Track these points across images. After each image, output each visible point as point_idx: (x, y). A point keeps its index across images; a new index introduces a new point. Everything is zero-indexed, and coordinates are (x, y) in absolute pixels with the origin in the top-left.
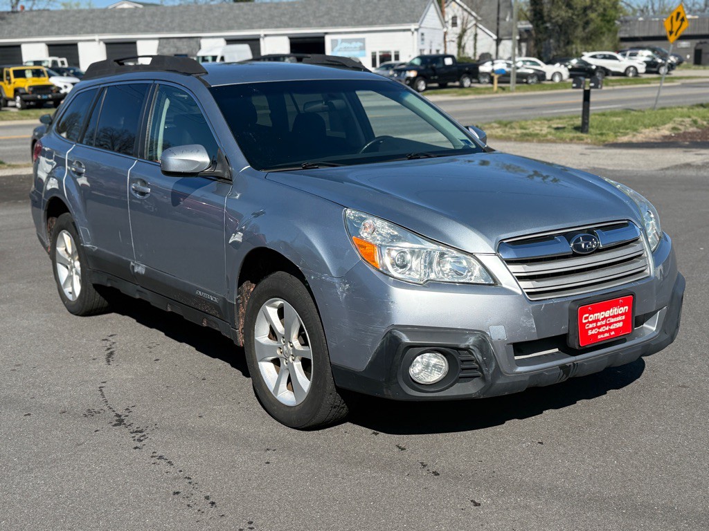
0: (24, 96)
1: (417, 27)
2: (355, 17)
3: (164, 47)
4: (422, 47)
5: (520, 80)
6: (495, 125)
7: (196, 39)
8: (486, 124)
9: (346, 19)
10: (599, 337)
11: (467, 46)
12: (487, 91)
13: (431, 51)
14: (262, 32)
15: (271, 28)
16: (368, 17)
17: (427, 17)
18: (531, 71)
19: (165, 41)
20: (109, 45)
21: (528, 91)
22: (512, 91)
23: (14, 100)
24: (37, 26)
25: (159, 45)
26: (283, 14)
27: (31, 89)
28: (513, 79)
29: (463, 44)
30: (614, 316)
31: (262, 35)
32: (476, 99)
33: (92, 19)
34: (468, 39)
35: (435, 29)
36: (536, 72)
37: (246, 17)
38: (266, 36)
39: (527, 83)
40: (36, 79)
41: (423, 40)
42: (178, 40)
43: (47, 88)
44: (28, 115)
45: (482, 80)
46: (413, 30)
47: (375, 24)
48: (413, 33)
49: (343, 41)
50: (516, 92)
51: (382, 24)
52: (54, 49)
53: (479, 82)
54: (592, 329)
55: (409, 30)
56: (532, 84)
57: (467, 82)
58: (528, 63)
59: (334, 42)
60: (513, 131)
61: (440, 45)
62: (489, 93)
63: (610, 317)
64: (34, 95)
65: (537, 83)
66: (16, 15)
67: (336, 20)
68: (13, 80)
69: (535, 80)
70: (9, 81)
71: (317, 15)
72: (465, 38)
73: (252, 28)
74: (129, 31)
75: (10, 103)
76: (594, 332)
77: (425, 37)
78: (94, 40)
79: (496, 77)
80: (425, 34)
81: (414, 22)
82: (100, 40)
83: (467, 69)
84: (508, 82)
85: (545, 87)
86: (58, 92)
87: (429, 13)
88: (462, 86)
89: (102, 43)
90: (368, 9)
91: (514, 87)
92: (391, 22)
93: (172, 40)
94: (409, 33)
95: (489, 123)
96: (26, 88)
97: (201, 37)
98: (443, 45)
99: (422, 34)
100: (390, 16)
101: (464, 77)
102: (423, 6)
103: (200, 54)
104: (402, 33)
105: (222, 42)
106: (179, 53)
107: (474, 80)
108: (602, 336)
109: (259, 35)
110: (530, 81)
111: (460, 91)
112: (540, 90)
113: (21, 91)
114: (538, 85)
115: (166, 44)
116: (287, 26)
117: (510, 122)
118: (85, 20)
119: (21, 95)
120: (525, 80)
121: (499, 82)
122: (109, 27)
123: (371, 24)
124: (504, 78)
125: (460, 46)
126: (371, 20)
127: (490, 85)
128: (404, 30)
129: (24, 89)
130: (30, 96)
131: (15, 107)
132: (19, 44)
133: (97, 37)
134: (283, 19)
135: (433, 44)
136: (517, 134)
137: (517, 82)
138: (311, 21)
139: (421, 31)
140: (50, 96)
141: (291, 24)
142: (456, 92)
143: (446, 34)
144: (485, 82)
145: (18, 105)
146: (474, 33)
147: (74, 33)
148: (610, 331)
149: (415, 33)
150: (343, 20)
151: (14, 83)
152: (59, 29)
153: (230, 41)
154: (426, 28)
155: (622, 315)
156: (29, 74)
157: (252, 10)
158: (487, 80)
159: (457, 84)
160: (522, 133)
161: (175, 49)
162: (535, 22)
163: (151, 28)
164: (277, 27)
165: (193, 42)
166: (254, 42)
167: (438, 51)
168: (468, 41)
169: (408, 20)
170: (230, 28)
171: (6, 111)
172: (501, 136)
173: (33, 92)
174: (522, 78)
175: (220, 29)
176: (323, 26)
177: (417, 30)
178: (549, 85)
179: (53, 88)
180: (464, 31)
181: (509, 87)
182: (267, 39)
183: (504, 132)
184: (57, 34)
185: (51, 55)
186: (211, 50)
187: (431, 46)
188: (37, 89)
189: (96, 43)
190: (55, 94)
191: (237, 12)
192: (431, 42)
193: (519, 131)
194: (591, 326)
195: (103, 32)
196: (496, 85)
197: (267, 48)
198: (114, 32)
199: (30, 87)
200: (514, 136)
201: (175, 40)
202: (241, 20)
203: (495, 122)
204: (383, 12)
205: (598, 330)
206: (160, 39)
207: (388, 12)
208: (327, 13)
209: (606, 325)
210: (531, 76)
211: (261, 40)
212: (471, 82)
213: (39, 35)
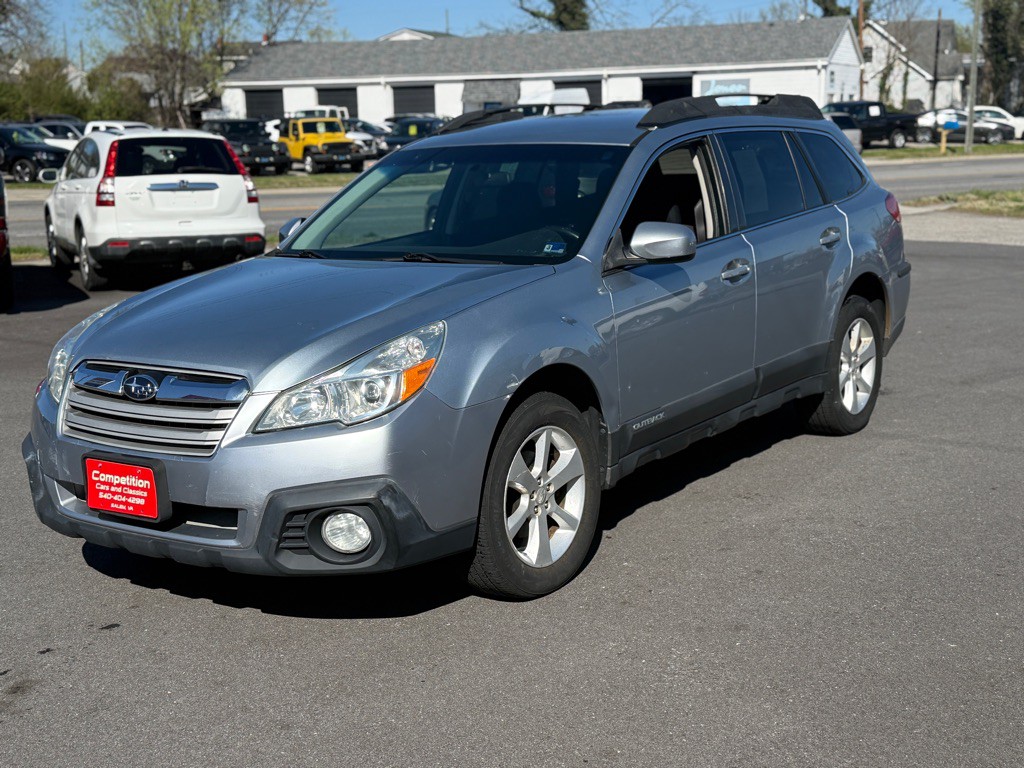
0: (317, 157)
1: (825, 63)
2: (737, 50)
3: (471, 93)
4: (831, 91)
5: (977, 138)
6: (972, 196)
7: (513, 82)
8: (959, 194)
9: (723, 53)
10: (113, 505)
11: (893, 89)
12: (928, 153)
13: (842, 96)
14: (605, 72)
15: (618, 66)
16: (755, 50)
17: (839, 49)
18: (993, 126)
19: (472, 84)
20: (399, 90)
21: (990, 153)
22: (967, 154)
23: (302, 161)
24: (304, 64)
25: (465, 90)
26: (635, 47)
27: (326, 148)
28: (969, 136)
29: (887, 87)
30: (132, 488)
31: (605, 76)
32: (914, 164)
33: (376, 56)
34: (894, 80)
35: (848, 65)
36: (1000, 127)
37: (583, 51)
38: (610, 76)
39: (986, 142)
40: (330, 134)
41: (832, 81)
42: (490, 82)
43: (345, 147)
44: (326, 181)
45: (920, 138)
46: (819, 67)
47: (766, 59)
48: (819, 71)
49: (718, 83)
50: (973, 154)
51: (776, 59)
52: (325, 94)
53: (915, 141)
54: (105, 492)
55: (814, 67)
56: (995, 144)
57: (900, 141)
58: (988, 115)
59: (705, 85)
60: (1002, 204)
61: (854, 88)
62: (934, 156)
63: (126, 486)
64: (329, 156)
65: (1001, 143)
66: (275, 48)
67: (709, 53)
68: (302, 135)
69: (998, 138)
70: (297, 137)
71: (682, 47)
72: (891, 78)
73: (591, 65)
74: (425, 71)
75: (296, 166)
76: (106, 496)
77: (836, 77)
78: (379, 84)
79: (944, 134)
80: (836, 73)
81: (821, 55)
82: (387, 83)
83: (898, 122)
84: (963, 141)
85: (1015, 149)
86: (358, 152)
87: (842, 44)
88: (892, 146)
89: (389, 89)
90: (756, 37)
91: (970, 149)
92: (788, 56)
93: (481, 83)
94: (815, 72)
95: (963, 194)
96: (320, 146)
97: (521, 79)
98: (858, 87)
99: (832, 73)
100: (787, 48)
101: (897, 133)
102: (835, 34)
103: (522, 101)
104: (803, 72)
105: (550, 85)
106: (491, 100)
107: (910, 138)
108: (116, 506)
109: (601, 76)
110: (991, 140)
111: (891, 152)
112: (1008, 152)
113: (313, 150)
114: (1003, 146)
115: (474, 88)
116: (640, 62)
117: (993, 193)
118: (366, 57)
119: (313, 155)
120: (983, 139)
121: (948, 141)
122: (399, 65)
123: (760, 59)
124: (956, 134)
125: (884, 90)
126: (759, 53)
127: (931, 145)
128: (807, 68)
129: (316, 147)
130: (325, 157)
131: (303, 170)
132: (280, 88)
133: (382, 79)
134: (634, 53)
135: (846, 87)
136: (1010, 208)
137: (975, 142)
138: (674, 56)
139: (830, 68)
140: (348, 157)
141: (645, 59)
142: (884, 154)
143: (862, 72)
144: (924, 141)
145: (308, 168)
146: (904, 71)
147: (352, 74)
148: (127, 504)
149: (823, 71)
150: (719, 54)
151: (304, 139)
152: (333, 68)
153: (560, 84)
154: (837, 64)
155: (143, 489)
156: (321, 128)
157: (591, 42)
158: (927, 138)
159: (885, 142)
160: (1018, 207)
161: (486, 96)
162: (994, 57)
163: (455, 66)
164: (626, 64)
165: (510, 87)
166: (593, 86)
167: (851, 96)
168: (895, 84)
169: (813, 54)
170: (561, 67)
171: (291, 175)
172: (988, 210)
173: (327, 152)
174: (982, 136)
175: (547, 68)
176: (691, 62)
177: (825, 67)
178: (1018, 146)
179: (352, 147)
180: (889, 68)
181: (963, 148)
182: (611, 80)
183: (991, 204)
184: (331, 75)
185: (321, 102)
186: (537, 96)
187: (843, 90)
188: (333, 147)
189: (380, 88)
190: (355, 155)
191: (570, 44)
192: (843, 84)
193: (1012, 204)
194: (103, 487)
195: (392, 73)
196: (944, 144)
197: (611, 93)
198: (405, 72)
199: (324, 145)
200: (1006, 210)
201: (486, 83)
202: (576, 55)
203: (971, 192)
204: (776, 42)
205: (111, 497)
206: (466, 81)
207: (784, 43)
208: (697, 44)
209: (122, 494)
210: (994, 132)
211: (603, 82)
212: (906, 141)
213: (308, 76)
